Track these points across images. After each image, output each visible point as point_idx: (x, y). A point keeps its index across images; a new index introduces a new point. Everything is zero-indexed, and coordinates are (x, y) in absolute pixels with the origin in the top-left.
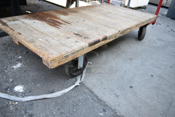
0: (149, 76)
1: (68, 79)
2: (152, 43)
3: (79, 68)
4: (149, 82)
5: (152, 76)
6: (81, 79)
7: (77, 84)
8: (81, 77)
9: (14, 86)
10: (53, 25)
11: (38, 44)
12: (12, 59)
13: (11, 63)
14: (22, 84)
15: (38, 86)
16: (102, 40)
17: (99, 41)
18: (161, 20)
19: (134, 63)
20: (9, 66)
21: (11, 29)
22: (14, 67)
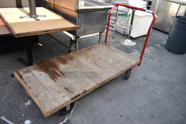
0: (119, 116)
1: (60, 116)
2: (136, 82)
3: (67, 110)
4: (116, 122)
5: (121, 116)
6: (68, 117)
7: (65, 121)
8: (69, 115)
9: (25, 120)
10: (52, 77)
11: (40, 98)
12: (24, 97)
13: (24, 101)
14: (30, 119)
15: (40, 121)
16: (82, 94)
17: (79, 95)
18: (157, 52)
19: (112, 103)
20: (22, 103)
21: (25, 82)
22: (26, 104)
